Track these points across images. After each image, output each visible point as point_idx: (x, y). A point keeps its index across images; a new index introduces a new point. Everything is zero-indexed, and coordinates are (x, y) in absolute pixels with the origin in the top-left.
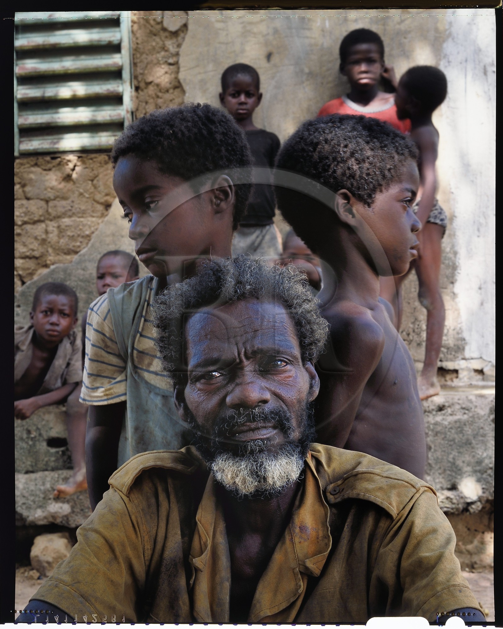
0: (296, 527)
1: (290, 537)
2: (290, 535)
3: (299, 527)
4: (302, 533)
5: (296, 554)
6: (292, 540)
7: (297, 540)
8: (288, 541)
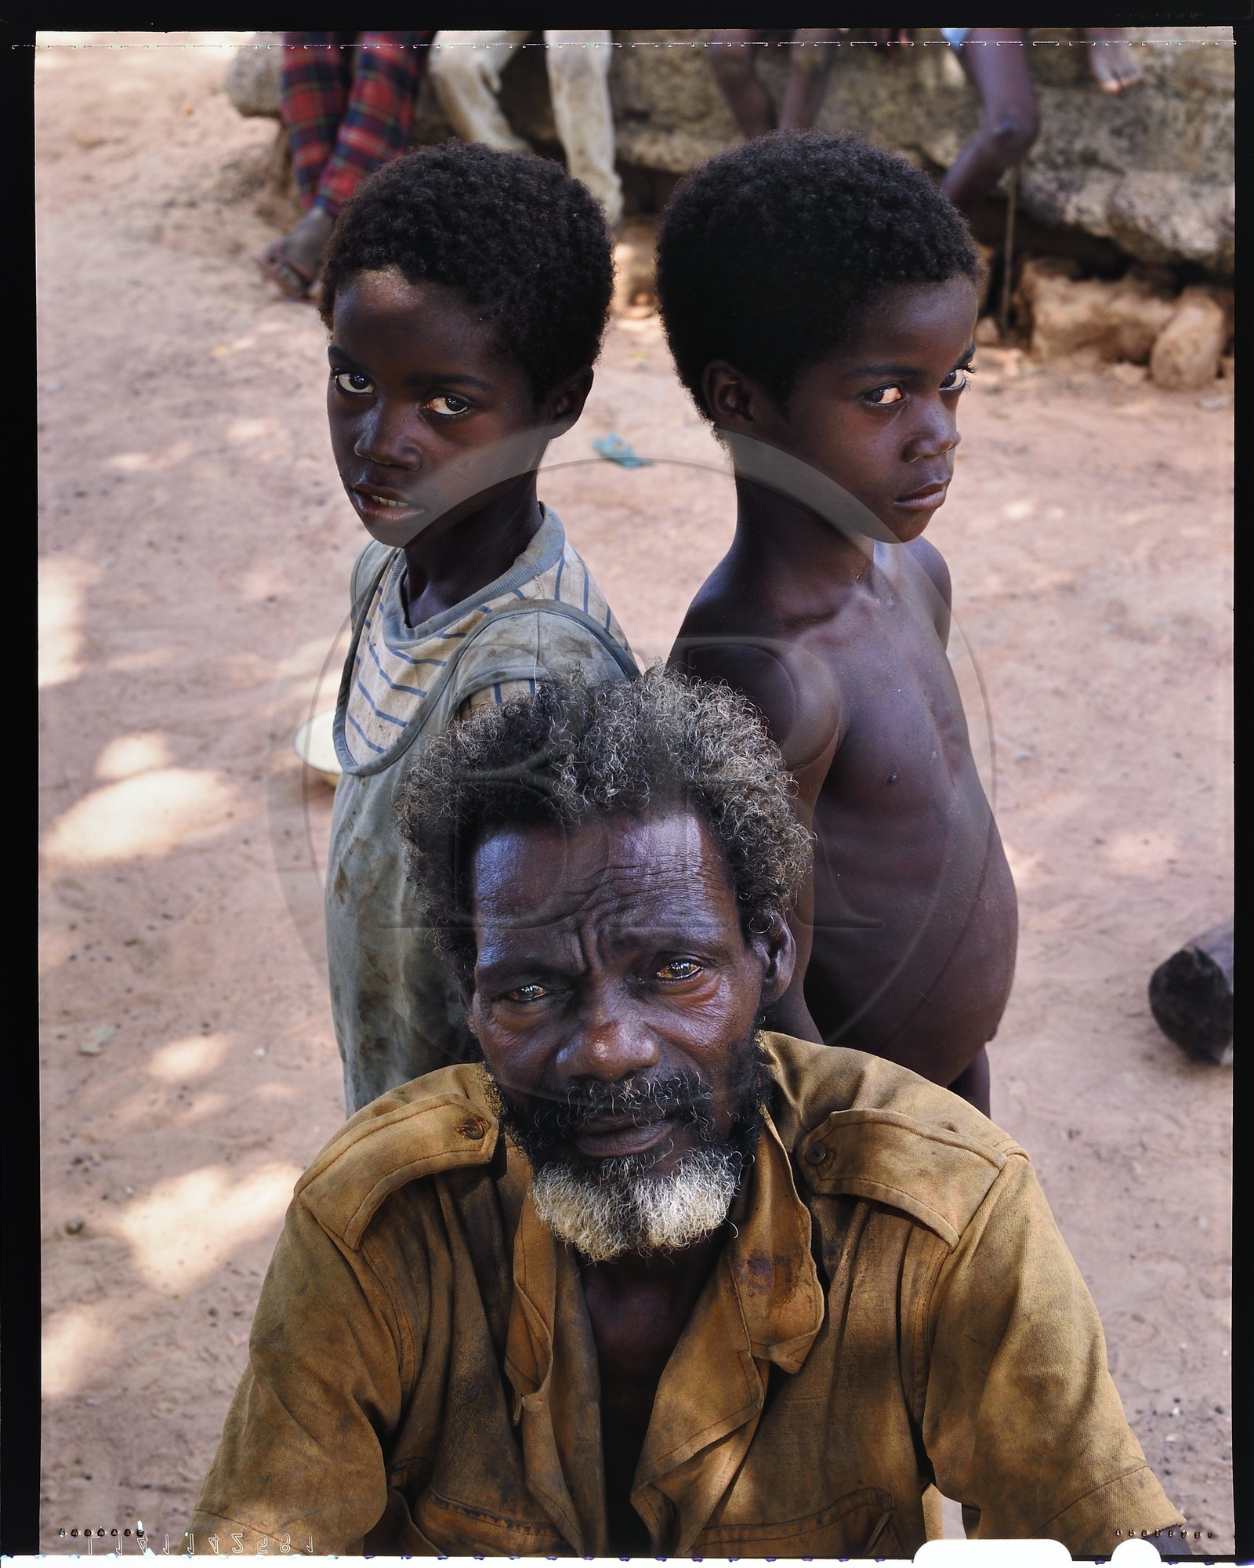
0: (741, 1263)
1: (729, 1285)
2: (729, 1280)
3: (749, 1262)
4: (755, 1274)
5: (744, 1323)
6: (732, 1291)
7: (744, 1290)
8: (723, 1294)
